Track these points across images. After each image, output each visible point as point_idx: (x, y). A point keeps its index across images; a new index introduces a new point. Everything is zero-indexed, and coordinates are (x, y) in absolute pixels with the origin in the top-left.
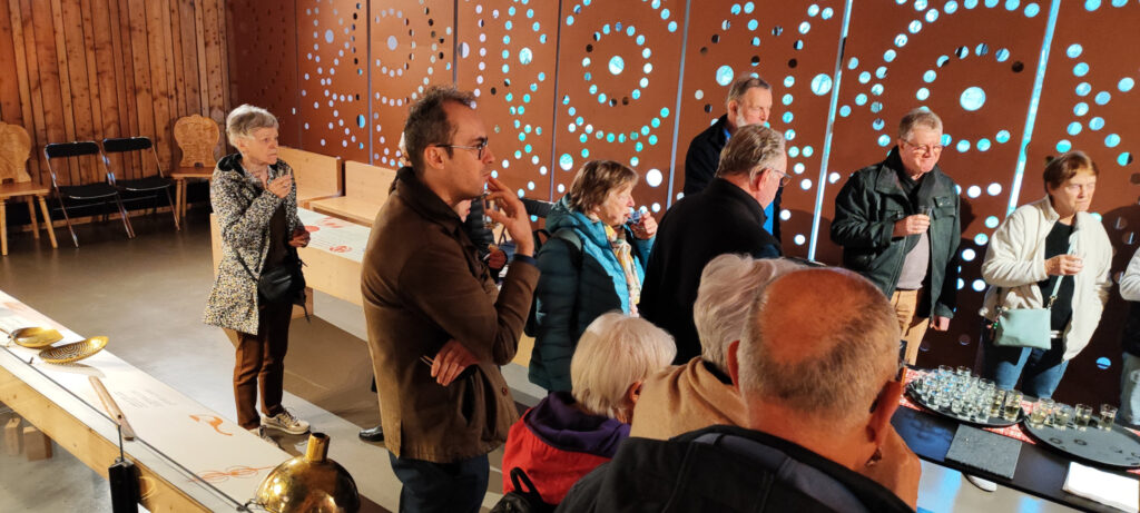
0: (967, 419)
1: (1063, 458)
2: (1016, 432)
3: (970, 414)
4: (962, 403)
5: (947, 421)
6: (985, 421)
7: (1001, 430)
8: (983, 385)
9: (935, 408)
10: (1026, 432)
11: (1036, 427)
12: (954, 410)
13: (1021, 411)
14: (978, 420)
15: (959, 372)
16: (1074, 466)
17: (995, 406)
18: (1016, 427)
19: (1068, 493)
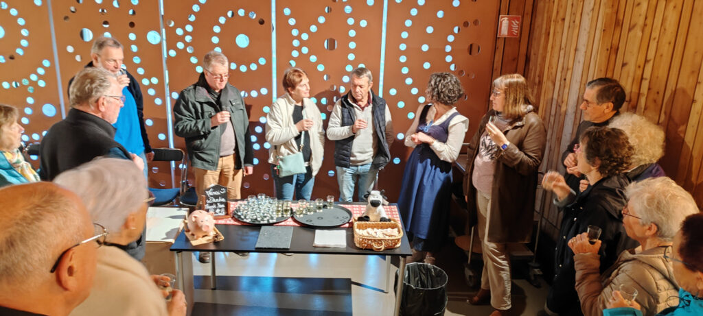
0: (266, 222)
2: (290, 222)
3: (265, 219)
4: (261, 214)
6: (275, 221)
7: (283, 224)
9: (248, 221)
10: (295, 221)
11: (299, 217)
12: (259, 219)
13: (292, 210)
14: (271, 221)
16: (318, 231)
17: (278, 211)
18: (290, 220)
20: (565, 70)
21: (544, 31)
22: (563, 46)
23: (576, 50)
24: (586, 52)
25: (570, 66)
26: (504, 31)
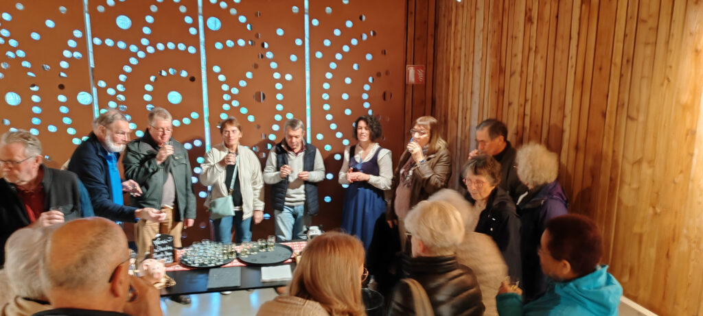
0: (213, 265)
1: (257, 267)
2: (236, 263)
3: (213, 262)
4: (208, 258)
5: (204, 270)
6: (221, 263)
7: (229, 265)
8: (216, 245)
9: (197, 265)
10: (241, 261)
11: (244, 257)
12: (206, 263)
13: (236, 252)
14: (218, 264)
15: (203, 243)
16: (263, 269)
17: (224, 254)
18: (235, 261)
19: (264, 282)
20: (465, 110)
21: (444, 77)
22: (461, 90)
23: (472, 93)
24: (480, 95)
25: (469, 106)
26: (411, 78)
